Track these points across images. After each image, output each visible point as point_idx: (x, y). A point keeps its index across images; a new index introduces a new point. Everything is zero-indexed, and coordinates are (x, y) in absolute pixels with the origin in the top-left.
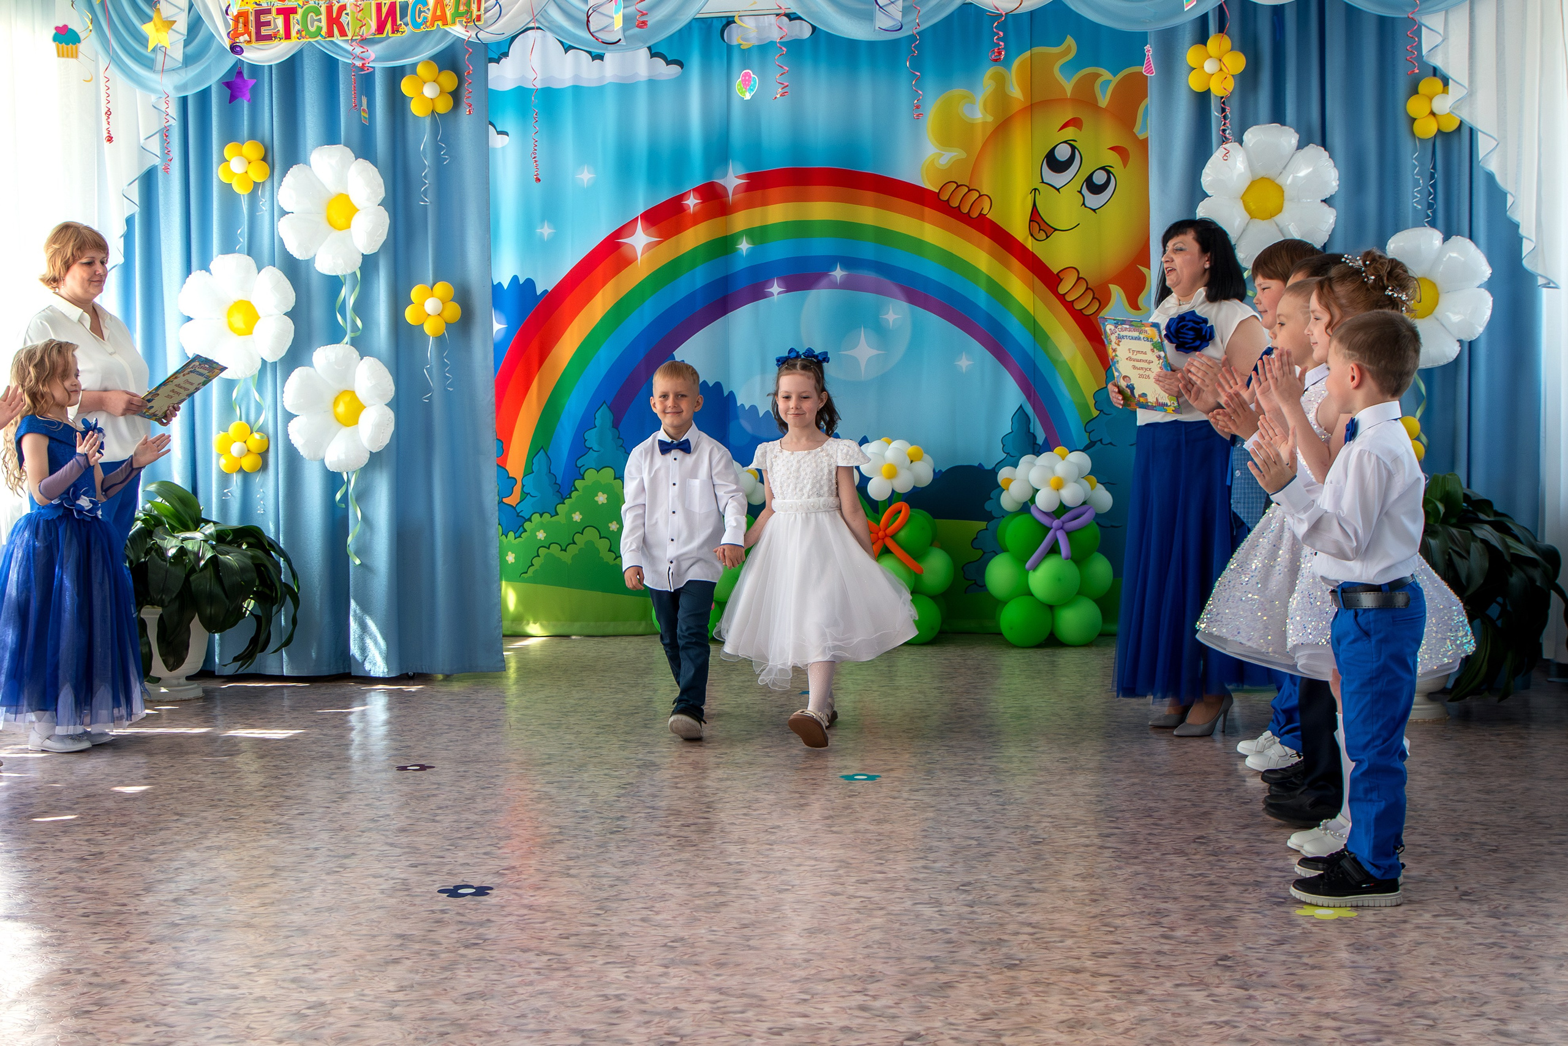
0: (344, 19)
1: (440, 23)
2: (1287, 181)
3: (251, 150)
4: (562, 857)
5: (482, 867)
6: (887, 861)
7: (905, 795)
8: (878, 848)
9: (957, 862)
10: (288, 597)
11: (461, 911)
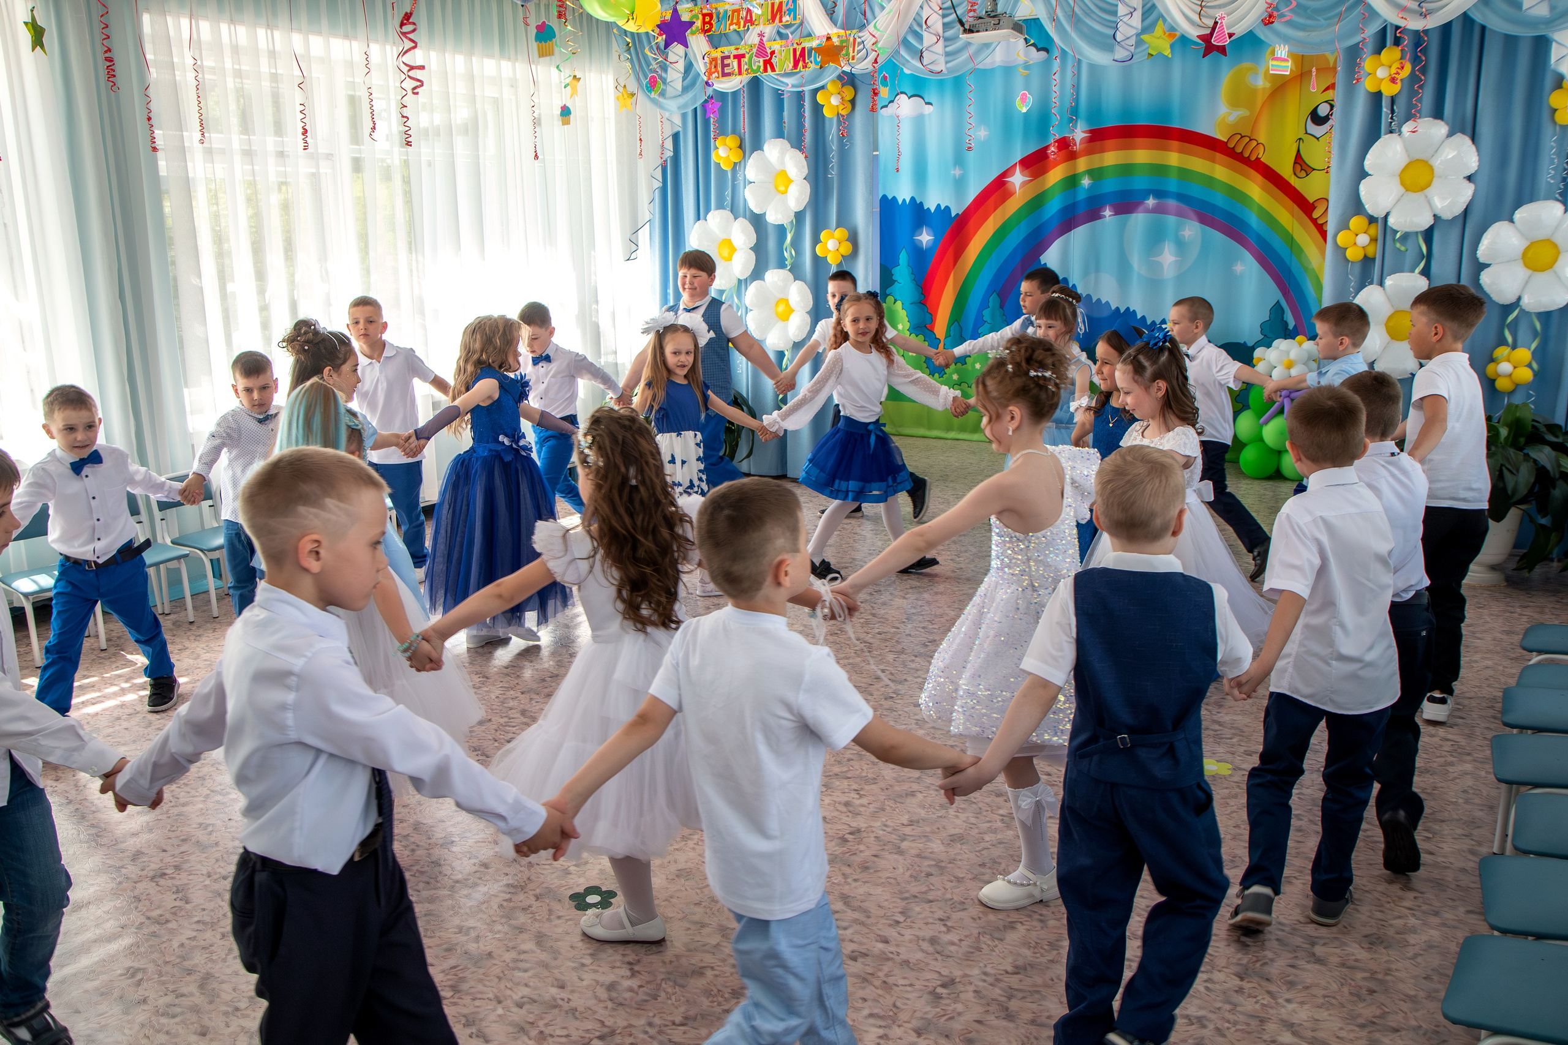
2: (1437, 163)
3: (731, 141)
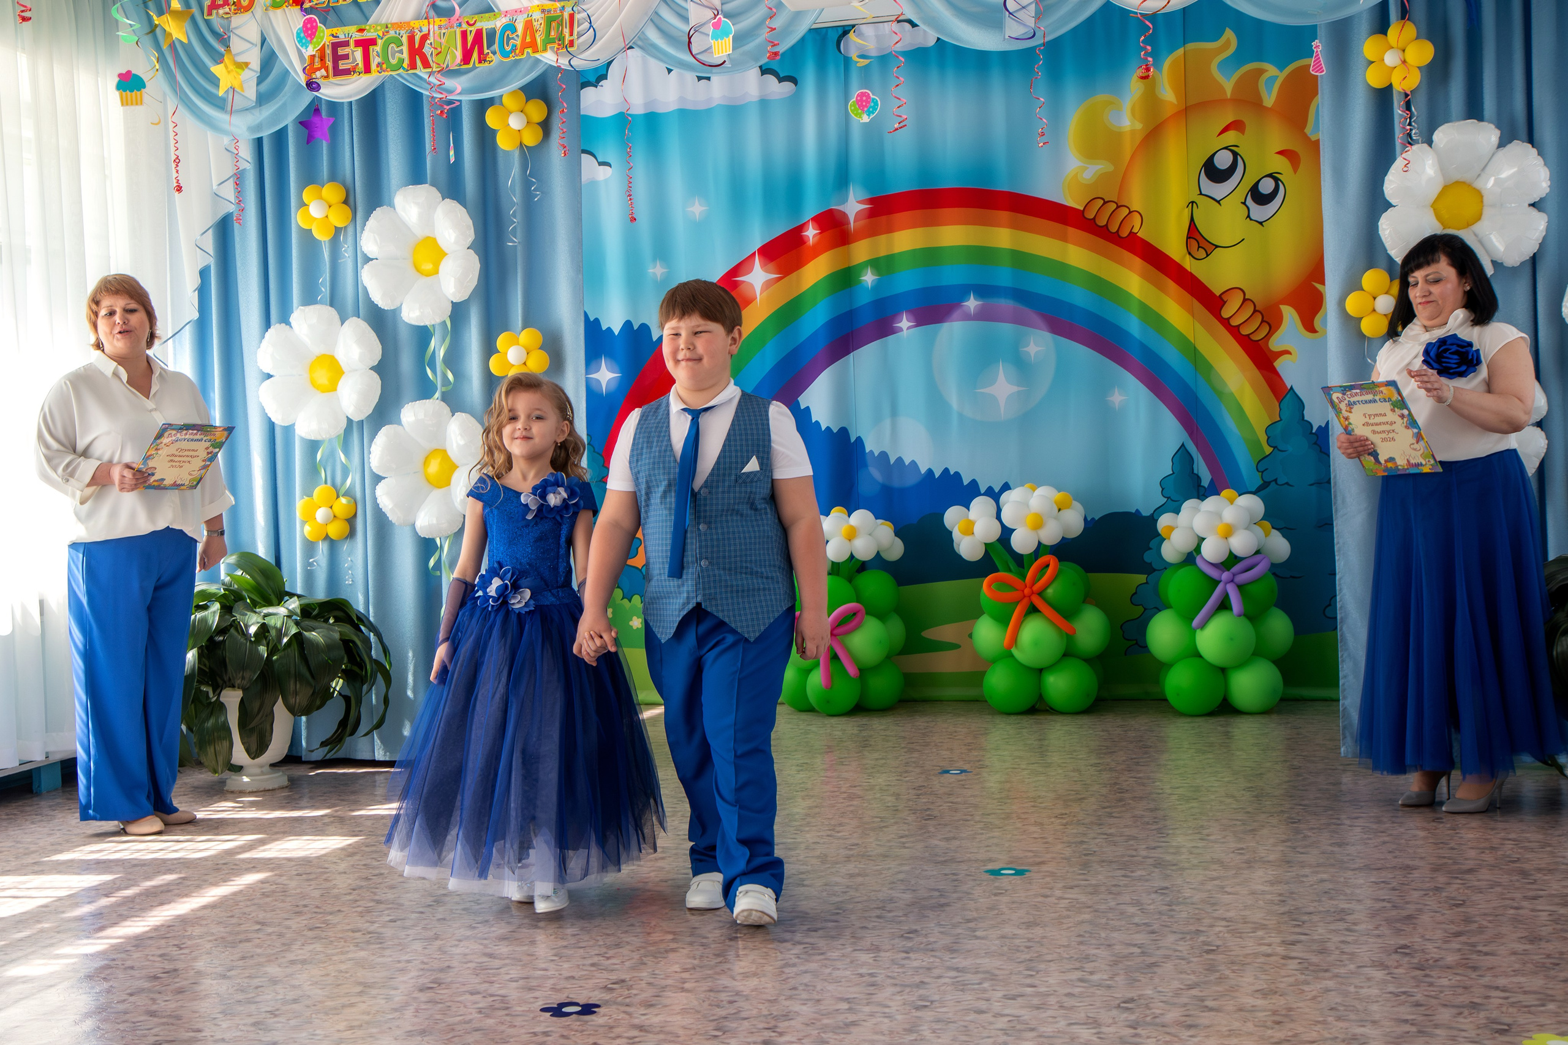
0: (427, 50)
1: (530, 50)
2: (1487, 184)
3: (331, 192)
4: (677, 968)
5: (589, 981)
6: (1038, 972)
7: (1058, 893)
8: (1028, 957)
9: (1118, 974)
10: (379, 675)
11: (565, 1034)
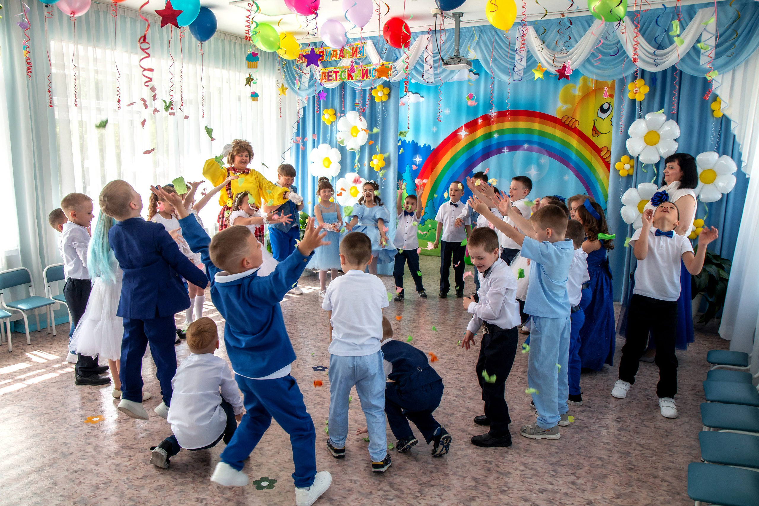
2: (661, 133)
3: (331, 111)
